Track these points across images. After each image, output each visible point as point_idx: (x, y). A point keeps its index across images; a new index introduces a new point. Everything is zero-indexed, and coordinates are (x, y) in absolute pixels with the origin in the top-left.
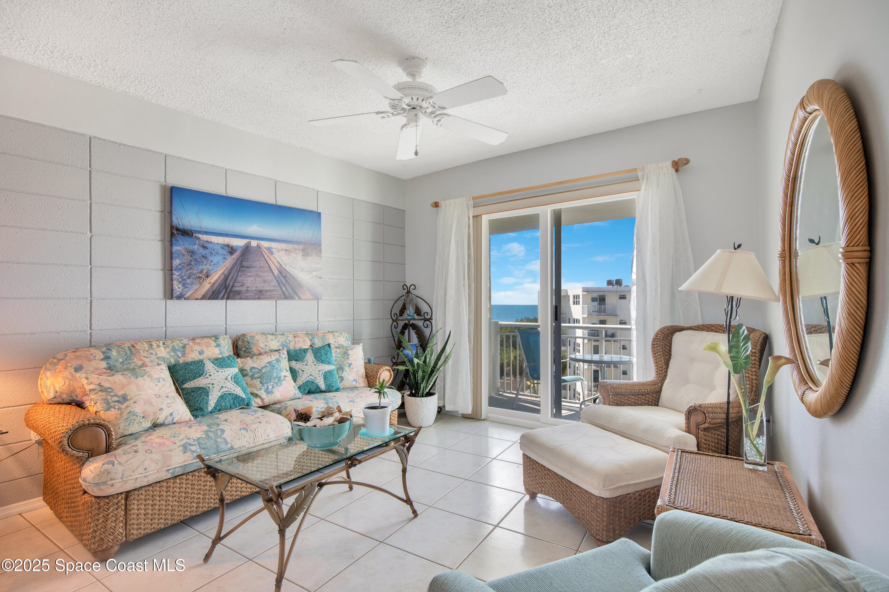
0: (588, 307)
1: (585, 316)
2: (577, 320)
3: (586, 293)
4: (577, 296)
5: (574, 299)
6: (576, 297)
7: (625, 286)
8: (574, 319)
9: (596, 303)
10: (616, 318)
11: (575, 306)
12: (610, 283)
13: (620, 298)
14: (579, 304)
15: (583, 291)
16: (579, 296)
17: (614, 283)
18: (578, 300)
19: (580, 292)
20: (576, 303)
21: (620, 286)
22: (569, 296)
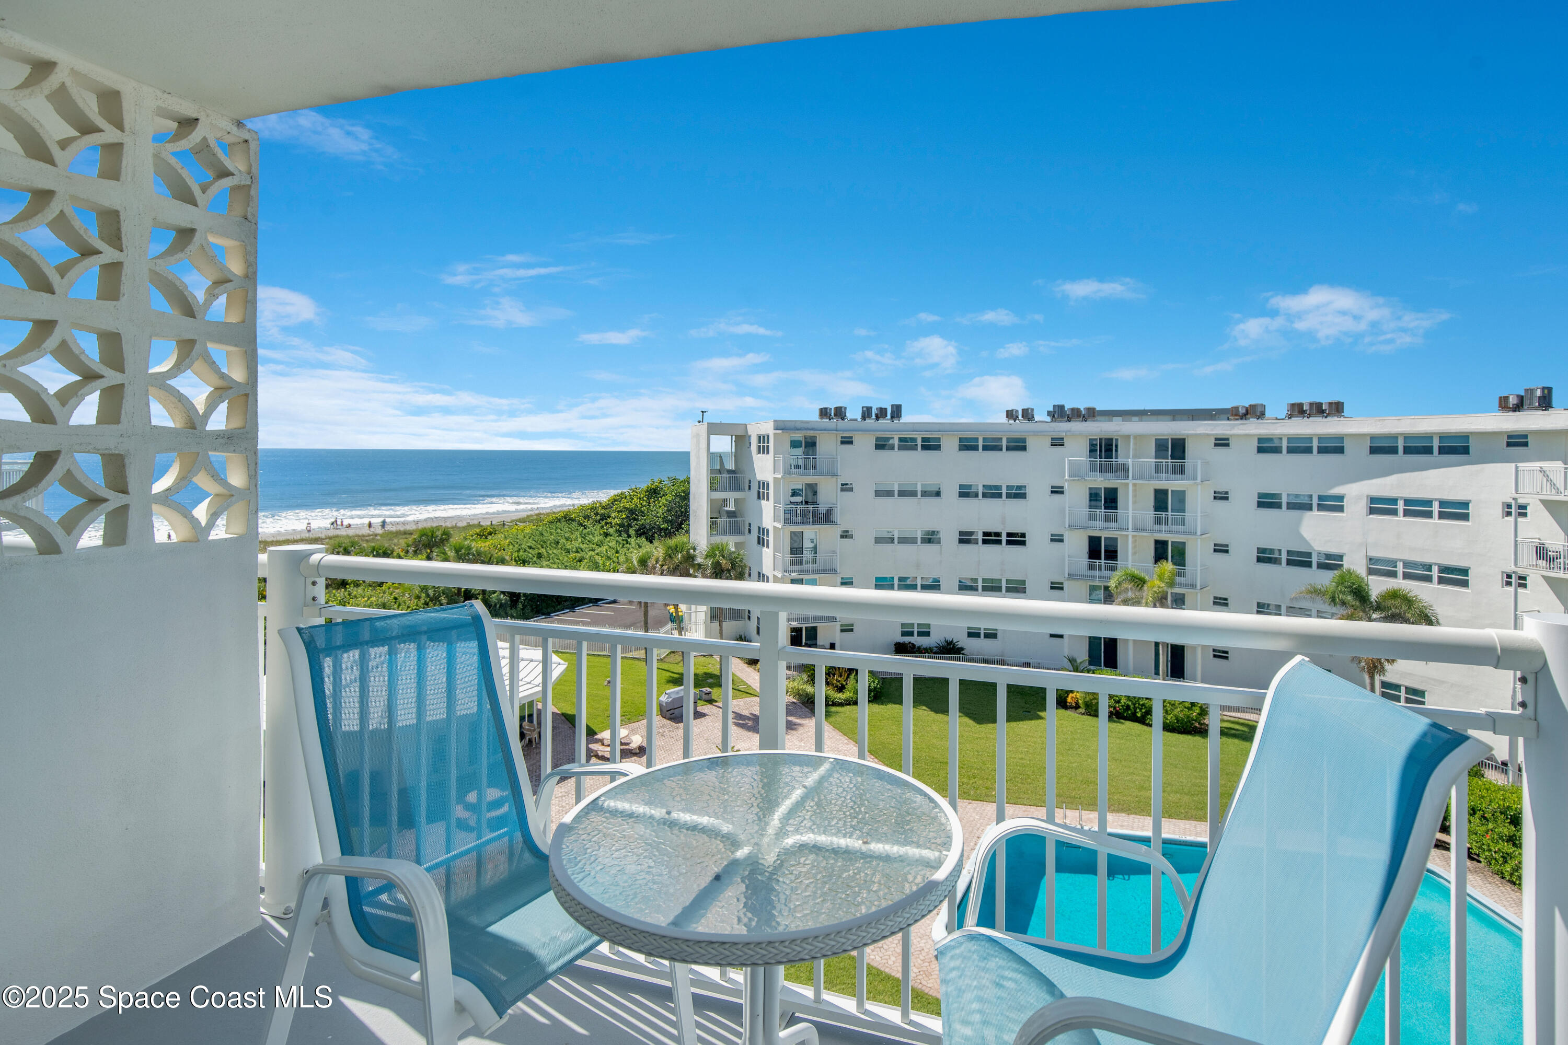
0: (784, 458)
1: (779, 476)
2: (764, 483)
3: (780, 431)
4: (764, 437)
5: (760, 443)
6: (763, 439)
7: (851, 420)
8: (759, 482)
9: (799, 451)
10: (834, 478)
11: (760, 455)
12: (824, 413)
13: (842, 443)
14: (768, 453)
15: (776, 429)
16: (768, 437)
17: (833, 414)
18: (766, 444)
19: (768, 428)
20: (763, 450)
21: (843, 419)
22: (750, 437)
